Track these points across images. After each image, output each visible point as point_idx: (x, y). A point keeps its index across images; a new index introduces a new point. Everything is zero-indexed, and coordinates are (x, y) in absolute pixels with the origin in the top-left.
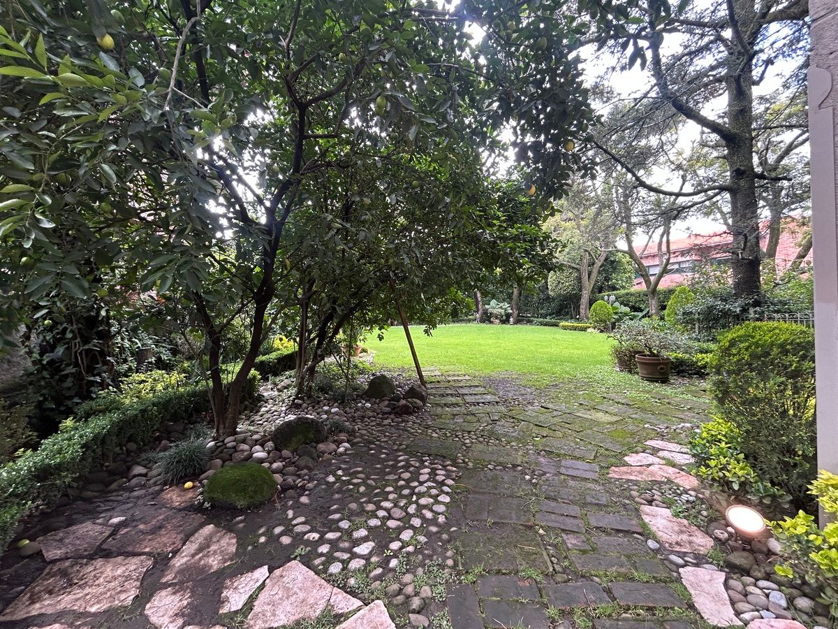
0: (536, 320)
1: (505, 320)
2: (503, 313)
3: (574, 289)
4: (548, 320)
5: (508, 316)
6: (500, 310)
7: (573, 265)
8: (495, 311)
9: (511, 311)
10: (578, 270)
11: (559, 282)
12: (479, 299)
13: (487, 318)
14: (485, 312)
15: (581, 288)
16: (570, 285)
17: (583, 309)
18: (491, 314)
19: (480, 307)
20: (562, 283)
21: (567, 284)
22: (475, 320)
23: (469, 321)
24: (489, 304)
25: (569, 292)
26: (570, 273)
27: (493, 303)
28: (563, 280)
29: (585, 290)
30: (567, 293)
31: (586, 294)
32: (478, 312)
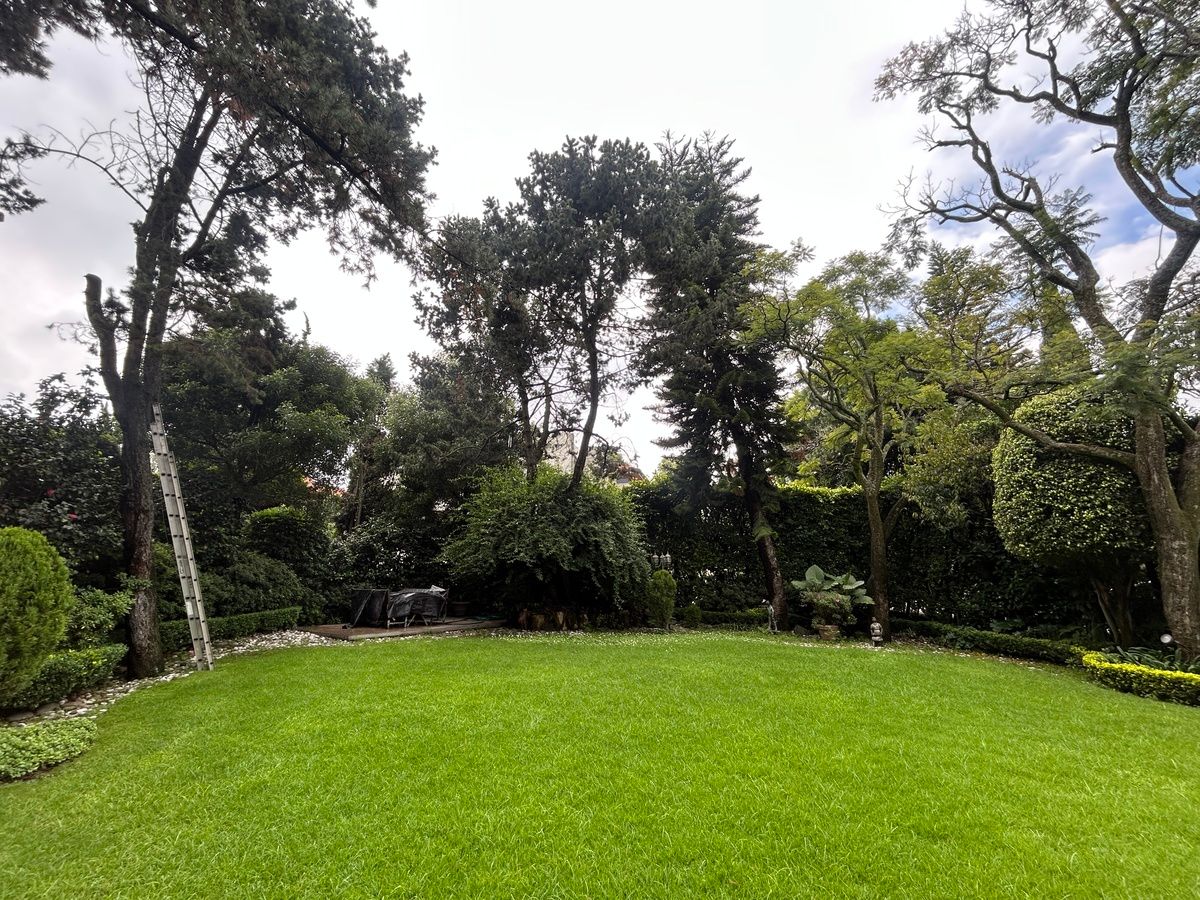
0: (952, 630)
1: (854, 626)
2: (848, 607)
3: (1117, 535)
4: (995, 633)
5: (864, 615)
6: (839, 597)
7: (1097, 450)
8: (824, 599)
9: (869, 600)
10: (1121, 468)
11: (1048, 511)
12: (774, 562)
13: (799, 618)
14: (793, 598)
15: (1150, 529)
16: (1103, 519)
17: (1182, 609)
18: (811, 605)
19: (777, 584)
20: (1065, 514)
21: (1088, 515)
22: (763, 620)
23: (748, 624)
24: (802, 578)
25: (1101, 543)
26: (1090, 478)
27: (813, 573)
28: (1064, 501)
29: (1177, 537)
30: (1092, 546)
31: (1182, 550)
32: (770, 598)
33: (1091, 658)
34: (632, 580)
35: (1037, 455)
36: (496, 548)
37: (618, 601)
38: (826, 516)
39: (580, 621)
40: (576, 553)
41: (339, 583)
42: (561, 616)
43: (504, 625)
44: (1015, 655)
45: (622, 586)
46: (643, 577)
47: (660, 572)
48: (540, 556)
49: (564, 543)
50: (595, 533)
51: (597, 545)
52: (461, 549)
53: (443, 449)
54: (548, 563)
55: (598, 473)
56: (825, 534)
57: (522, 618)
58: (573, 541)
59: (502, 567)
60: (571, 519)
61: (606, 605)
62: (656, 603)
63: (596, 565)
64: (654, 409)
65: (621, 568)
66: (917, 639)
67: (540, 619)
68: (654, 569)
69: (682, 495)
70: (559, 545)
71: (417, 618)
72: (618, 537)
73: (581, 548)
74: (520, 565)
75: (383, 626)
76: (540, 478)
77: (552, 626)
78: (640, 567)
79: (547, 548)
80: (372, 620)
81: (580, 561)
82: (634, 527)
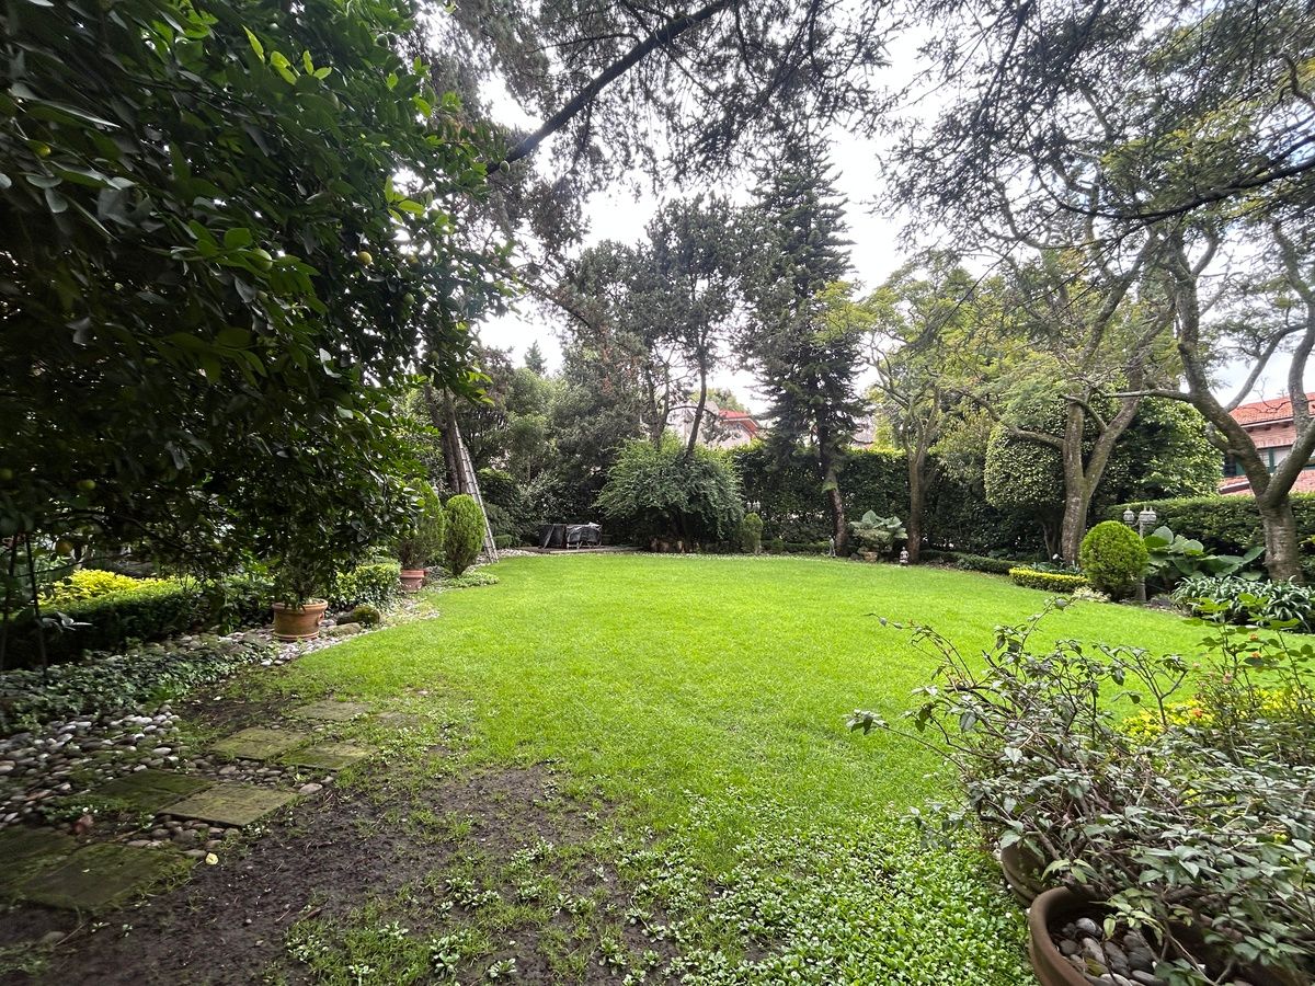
1: (889, 552)
2: (886, 540)
3: (1044, 493)
4: (989, 558)
6: (881, 533)
7: (1043, 437)
8: (869, 535)
9: (905, 536)
10: (1055, 449)
11: (1008, 476)
12: (839, 508)
13: (851, 548)
14: (850, 534)
15: (1065, 489)
16: (1036, 483)
17: (1069, 539)
18: (860, 539)
19: (840, 523)
20: (1016, 479)
21: (1028, 480)
22: (826, 550)
23: (818, 551)
24: (859, 520)
25: (1033, 499)
26: (1035, 456)
27: (869, 517)
28: (1017, 470)
29: (1076, 495)
30: (1029, 500)
31: (1077, 503)
32: (834, 534)
33: (1024, 570)
34: (730, 519)
35: (1010, 438)
36: (637, 498)
37: (720, 533)
38: (889, 473)
39: (694, 547)
40: (690, 501)
41: (527, 520)
42: (680, 544)
43: (641, 550)
44: (996, 572)
45: (723, 524)
46: (738, 517)
47: (751, 515)
48: (666, 503)
49: (682, 494)
50: (704, 488)
51: (705, 496)
52: (612, 498)
53: (591, 424)
54: (673, 508)
55: (709, 438)
56: (886, 486)
57: (653, 545)
58: (689, 493)
59: (642, 510)
60: (688, 478)
61: (713, 538)
62: (747, 535)
63: (705, 509)
64: (752, 387)
65: (723, 511)
66: (944, 564)
67: (666, 546)
68: (747, 512)
69: (772, 457)
70: (679, 496)
71: (585, 543)
72: (721, 490)
73: (694, 498)
74: (655, 509)
75: (565, 548)
76: (665, 449)
77: (674, 550)
78: (736, 511)
79: (672, 498)
80: (559, 543)
81: (694, 507)
82: (733, 481)
